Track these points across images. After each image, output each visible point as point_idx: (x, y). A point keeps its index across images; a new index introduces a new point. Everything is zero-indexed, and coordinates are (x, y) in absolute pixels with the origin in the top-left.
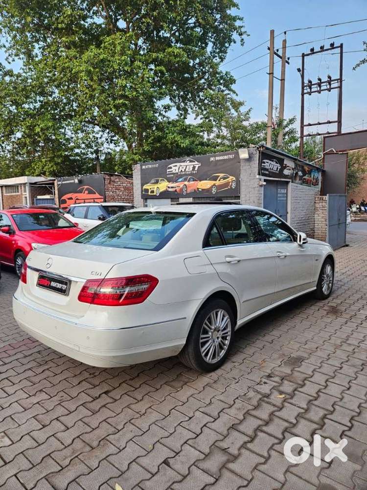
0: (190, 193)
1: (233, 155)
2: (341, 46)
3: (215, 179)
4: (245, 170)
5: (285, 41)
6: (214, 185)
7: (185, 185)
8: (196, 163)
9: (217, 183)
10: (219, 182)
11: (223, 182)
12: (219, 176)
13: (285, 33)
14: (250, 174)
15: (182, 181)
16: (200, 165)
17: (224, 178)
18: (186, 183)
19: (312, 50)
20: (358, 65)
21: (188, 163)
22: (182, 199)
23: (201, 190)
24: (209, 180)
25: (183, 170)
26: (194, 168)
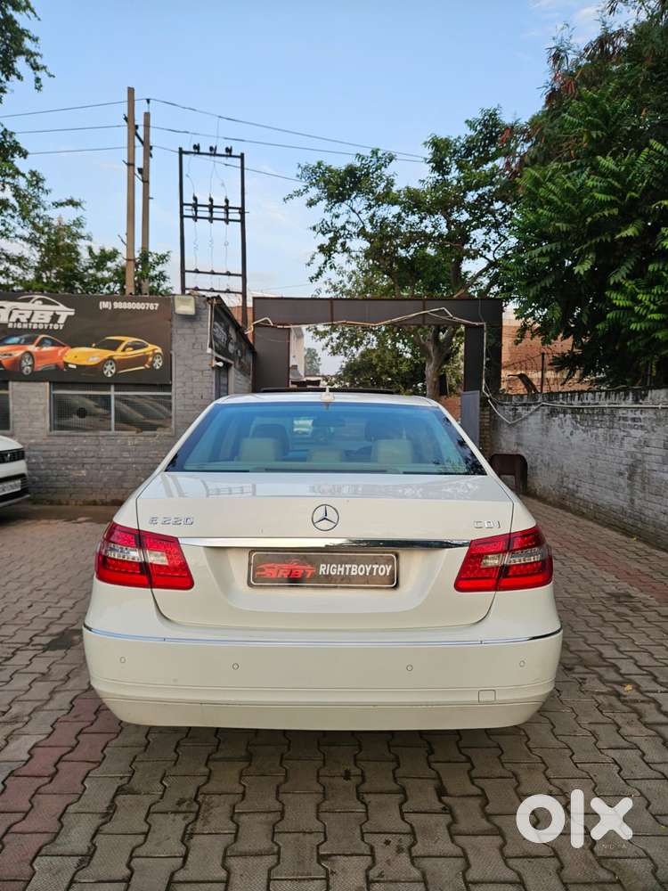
0: (42, 371)
1: (157, 305)
2: (242, 157)
3: (114, 346)
4: (183, 335)
5: (147, 115)
6: (110, 358)
7: (29, 353)
8: (62, 307)
9: (118, 354)
10: (123, 353)
11: (131, 353)
12: (123, 342)
13: (148, 101)
14: (194, 344)
15: (19, 343)
16: (72, 314)
17: (135, 347)
18: (32, 348)
19: (197, 147)
20: (291, 197)
21: (38, 305)
22: (15, 384)
23: (74, 367)
24: (95, 347)
25: (23, 319)
26: (55, 318)
